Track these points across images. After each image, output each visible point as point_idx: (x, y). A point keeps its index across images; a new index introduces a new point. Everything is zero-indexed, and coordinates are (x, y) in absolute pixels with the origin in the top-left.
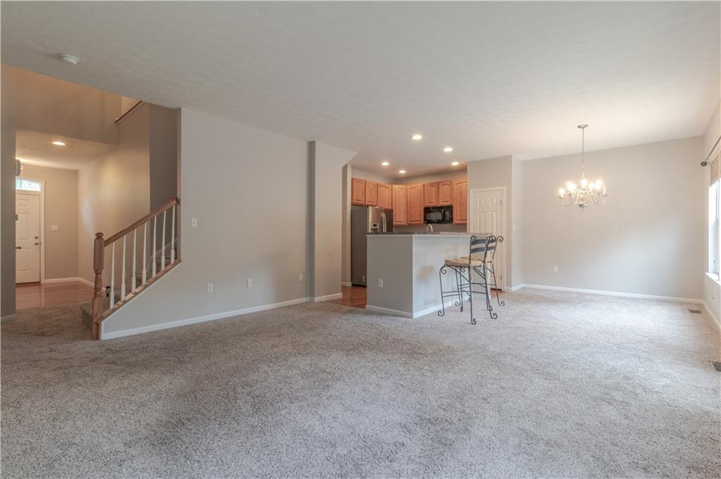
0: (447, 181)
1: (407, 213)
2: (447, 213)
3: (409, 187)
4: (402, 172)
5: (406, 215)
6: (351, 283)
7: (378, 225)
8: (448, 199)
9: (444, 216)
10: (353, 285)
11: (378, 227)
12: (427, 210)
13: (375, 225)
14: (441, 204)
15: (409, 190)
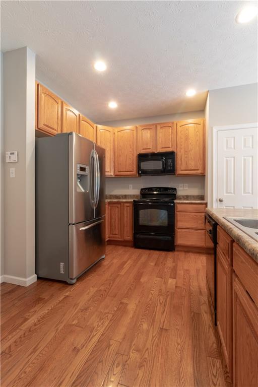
0: (169, 123)
1: (114, 162)
2: (170, 161)
3: (116, 130)
4: (113, 105)
5: (113, 164)
6: (35, 276)
7: (87, 168)
8: (170, 145)
9: (165, 165)
10: (39, 278)
11: (87, 172)
12: (142, 157)
13: (82, 169)
14: (160, 150)
15: (116, 133)
